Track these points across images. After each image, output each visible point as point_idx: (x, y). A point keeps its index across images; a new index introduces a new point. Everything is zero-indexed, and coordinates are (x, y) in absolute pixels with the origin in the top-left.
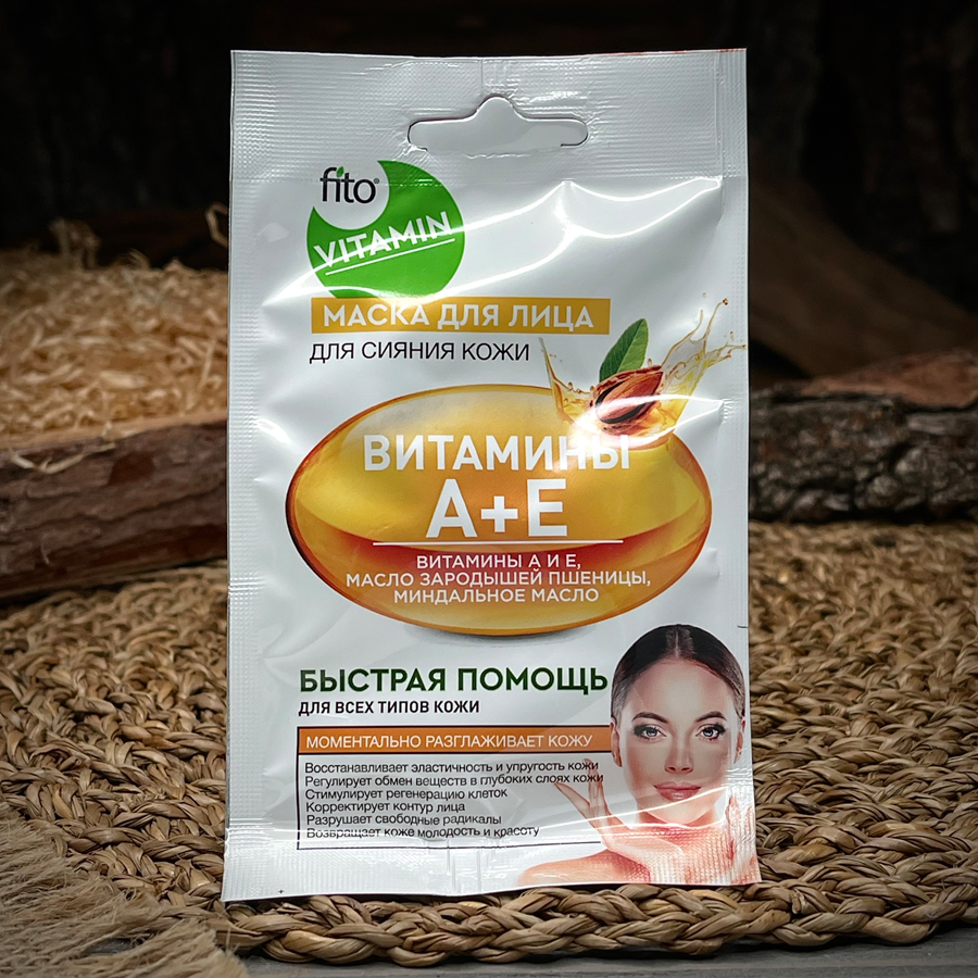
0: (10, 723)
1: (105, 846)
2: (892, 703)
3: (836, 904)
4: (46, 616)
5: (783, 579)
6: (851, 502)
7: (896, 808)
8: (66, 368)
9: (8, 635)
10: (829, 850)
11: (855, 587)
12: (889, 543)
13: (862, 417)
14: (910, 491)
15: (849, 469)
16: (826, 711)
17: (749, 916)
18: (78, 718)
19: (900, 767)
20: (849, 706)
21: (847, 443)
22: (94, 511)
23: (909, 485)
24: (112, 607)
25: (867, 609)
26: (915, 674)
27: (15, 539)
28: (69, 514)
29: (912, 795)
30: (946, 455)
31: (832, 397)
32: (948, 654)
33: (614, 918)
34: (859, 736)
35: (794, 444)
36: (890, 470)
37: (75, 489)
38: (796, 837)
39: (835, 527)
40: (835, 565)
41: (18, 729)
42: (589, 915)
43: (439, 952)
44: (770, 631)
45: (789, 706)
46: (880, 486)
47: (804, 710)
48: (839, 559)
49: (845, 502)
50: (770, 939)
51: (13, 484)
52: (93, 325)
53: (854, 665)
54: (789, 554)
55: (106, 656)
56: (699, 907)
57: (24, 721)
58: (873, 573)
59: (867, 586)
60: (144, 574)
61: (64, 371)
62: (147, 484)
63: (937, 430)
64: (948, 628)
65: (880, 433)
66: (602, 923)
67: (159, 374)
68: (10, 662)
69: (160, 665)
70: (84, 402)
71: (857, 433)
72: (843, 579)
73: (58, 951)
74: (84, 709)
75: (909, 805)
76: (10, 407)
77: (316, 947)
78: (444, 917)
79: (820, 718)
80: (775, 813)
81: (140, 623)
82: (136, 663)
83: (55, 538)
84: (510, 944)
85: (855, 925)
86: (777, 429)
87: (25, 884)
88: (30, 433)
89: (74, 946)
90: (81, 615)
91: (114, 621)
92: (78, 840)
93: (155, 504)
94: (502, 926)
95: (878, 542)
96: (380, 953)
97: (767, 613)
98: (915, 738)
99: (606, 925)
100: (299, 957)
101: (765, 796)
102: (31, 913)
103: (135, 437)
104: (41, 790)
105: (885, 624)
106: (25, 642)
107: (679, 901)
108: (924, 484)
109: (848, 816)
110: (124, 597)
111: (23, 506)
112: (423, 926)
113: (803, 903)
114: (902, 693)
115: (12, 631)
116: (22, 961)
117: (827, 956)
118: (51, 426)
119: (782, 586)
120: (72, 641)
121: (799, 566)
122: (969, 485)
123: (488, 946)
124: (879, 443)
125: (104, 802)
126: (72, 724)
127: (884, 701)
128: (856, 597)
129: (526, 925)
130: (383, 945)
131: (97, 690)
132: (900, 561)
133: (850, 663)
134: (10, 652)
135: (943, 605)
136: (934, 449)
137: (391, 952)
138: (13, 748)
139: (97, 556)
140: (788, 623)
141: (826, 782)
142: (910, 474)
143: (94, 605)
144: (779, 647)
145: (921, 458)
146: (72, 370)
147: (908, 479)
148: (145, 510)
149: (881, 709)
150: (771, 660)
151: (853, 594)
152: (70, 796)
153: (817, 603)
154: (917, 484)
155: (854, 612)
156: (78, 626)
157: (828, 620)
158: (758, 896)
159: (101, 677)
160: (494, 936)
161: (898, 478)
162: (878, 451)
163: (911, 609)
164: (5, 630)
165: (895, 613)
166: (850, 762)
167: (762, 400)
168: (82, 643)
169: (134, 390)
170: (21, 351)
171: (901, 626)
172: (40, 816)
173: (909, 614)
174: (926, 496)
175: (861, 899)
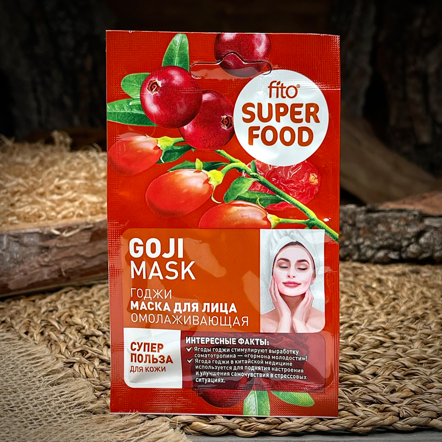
0: (60, 339)
1: (110, 389)
2: (429, 335)
3: (417, 414)
4: (62, 297)
5: (374, 285)
6: (400, 255)
7: (437, 379)
8: (70, 193)
9: (49, 305)
10: (412, 394)
11: (406, 289)
12: (418, 273)
13: (405, 219)
14: (426, 250)
15: (400, 241)
16: (403, 338)
17: (383, 418)
18: (87, 337)
19: (435, 361)
20: (411, 336)
21: (398, 230)
22: (83, 253)
23: (425, 248)
24: (89, 294)
25: (412, 298)
26: (438, 323)
27: (51, 264)
28: (73, 254)
31: (391, 210)
34: (417, 348)
35: (376, 230)
36: (417, 242)
37: (76, 243)
38: (397, 389)
39: (393, 265)
40: (395, 281)
41: (63, 342)
43: (256, 431)
44: (373, 305)
45: (386, 336)
46: (413, 248)
47: (392, 338)
48: (396, 279)
49: (397, 255)
50: (391, 427)
51: (51, 241)
52: (78, 175)
53: (411, 320)
54: (375, 277)
55: (93, 313)
56: (361, 414)
57: (66, 338)
58: (412, 284)
59: (411, 289)
62: (105, 242)
63: (437, 225)
65: (413, 226)
66: (322, 420)
68: (52, 315)
70: (78, 207)
71: (403, 226)
72: (400, 286)
74: (90, 334)
76: (47, 209)
77: (204, 428)
79: (400, 341)
80: (387, 380)
81: (104, 300)
82: (106, 315)
83: (67, 264)
84: (285, 428)
85: (426, 422)
86: (368, 223)
88: (56, 220)
90: (78, 296)
91: (92, 299)
92: (97, 386)
94: (281, 421)
95: (413, 272)
96: (231, 432)
97: (370, 297)
98: (440, 350)
100: (197, 433)
101: (382, 373)
103: (101, 222)
104: (79, 366)
105: (421, 304)
106: (57, 307)
107: (353, 411)
108: (432, 248)
109: (418, 381)
110: (94, 289)
111: (55, 251)
112: (249, 421)
113: (405, 413)
114: (433, 331)
115: (50, 303)
116: (88, 435)
117: (414, 435)
118: (64, 217)
119: (374, 289)
120: (77, 307)
121: (380, 281)
123: (275, 429)
124: (412, 230)
125: (107, 372)
126: (84, 341)
127: (426, 334)
128: (407, 294)
129: (290, 420)
130: (232, 428)
131: (94, 326)
132: (423, 280)
133: (409, 319)
134: (51, 311)
136: (435, 233)
137: (235, 431)
138: (63, 349)
139: (83, 272)
140: (380, 302)
141: (406, 367)
142: (426, 243)
143: (81, 293)
144: (378, 312)
145: (430, 237)
146: (72, 194)
147: (424, 246)
149: (425, 338)
150: (375, 316)
151: (405, 292)
152: (92, 369)
153: (390, 295)
154: (428, 248)
155: (407, 299)
156: (78, 301)
157: (396, 301)
158: (385, 410)
159: (94, 321)
160: (278, 425)
161: (421, 245)
162: (412, 234)
163: (431, 298)
164: (47, 303)
165: (424, 300)
166: (415, 359)
167: (361, 211)
168: (81, 308)
169: (99, 203)
170: (50, 185)
171: (428, 305)
172: (80, 376)
173: (430, 300)
174: (432, 253)
175: (427, 412)
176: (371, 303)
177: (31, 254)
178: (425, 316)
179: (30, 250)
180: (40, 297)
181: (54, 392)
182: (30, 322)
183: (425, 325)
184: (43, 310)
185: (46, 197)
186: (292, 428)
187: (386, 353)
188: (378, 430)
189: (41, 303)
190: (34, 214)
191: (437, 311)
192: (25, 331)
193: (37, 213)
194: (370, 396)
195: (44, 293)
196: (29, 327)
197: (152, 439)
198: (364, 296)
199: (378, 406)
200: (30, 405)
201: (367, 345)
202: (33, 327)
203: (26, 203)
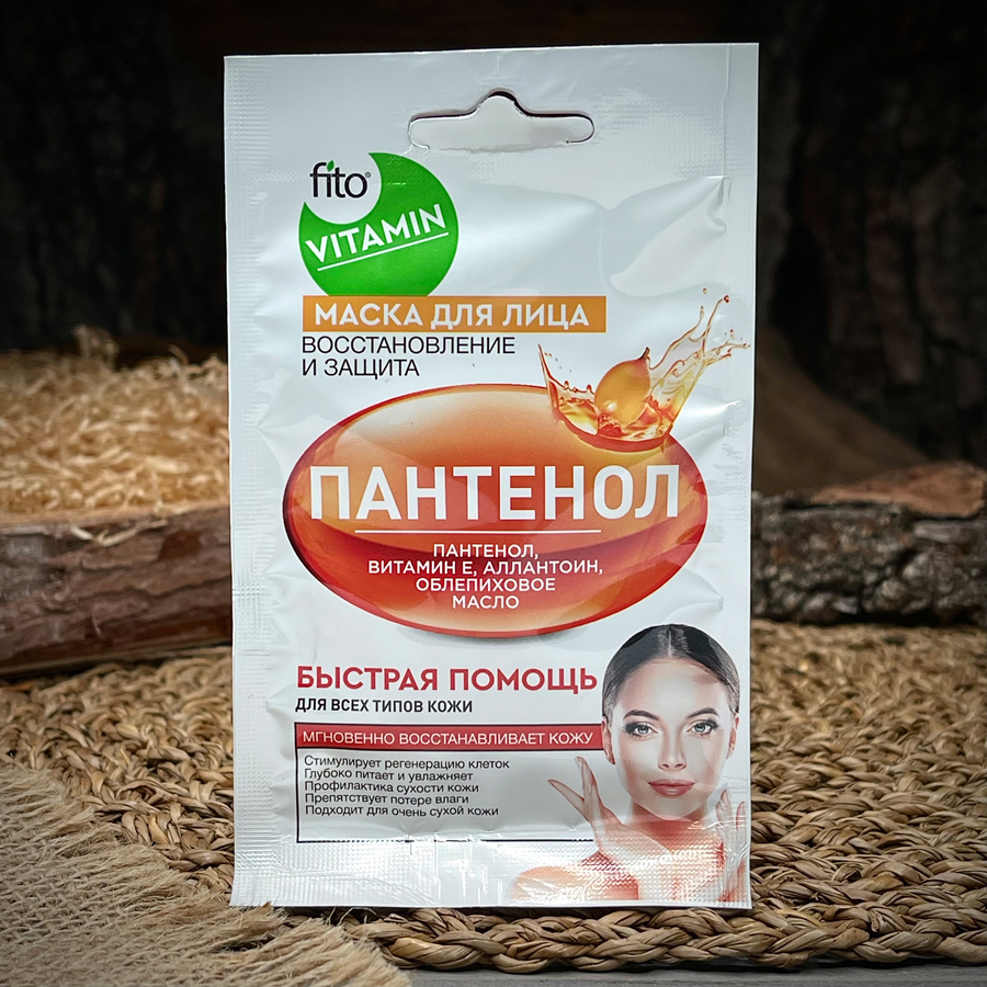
0: (90, 766)
1: (206, 867)
2: (931, 765)
3: (911, 926)
4: (94, 685)
5: (804, 667)
6: (859, 605)
7: (955, 853)
8: (115, 450)
9: (63, 699)
10: (897, 883)
12: (899, 643)
13: (871, 523)
14: (917, 594)
15: (858, 572)
16: (872, 769)
17: (833, 931)
18: (153, 764)
19: (950, 818)
20: (891, 766)
21: (856, 548)
22: (143, 585)
23: (916, 589)
24: (156, 679)
25: (889, 693)
26: (949, 740)
27: (68, 608)
28: (120, 587)
29: (966, 841)
30: (951, 561)
31: (841, 504)
32: (978, 725)
33: (706, 931)
34: (906, 791)
35: (805, 548)
36: (898, 574)
37: (127, 562)
38: (862, 873)
39: (843, 628)
40: (850, 659)
41: (98, 770)
42: (682, 928)
43: (542, 959)
44: (803, 708)
45: (835, 765)
46: (889, 589)
47: (846, 769)
48: (853, 654)
49: (853, 605)
50: (852, 955)
51: (69, 555)
52: (135, 414)
53: (889, 734)
54: (804, 650)
55: (165, 717)
56: (784, 924)
57: (104, 764)
58: (889, 665)
59: (887, 674)
60: (184, 650)
61: (112, 454)
62: (193, 562)
63: (943, 537)
64: (972, 707)
65: (888, 539)
66: (694, 935)
67: (200, 461)
68: (71, 719)
69: (218, 724)
70: (132, 483)
71: (866, 538)
72: (861, 668)
73: (186, 949)
74: (159, 757)
75: (964, 849)
76: (63, 485)
77: (425, 952)
78: (544, 928)
79: (866, 774)
80: (840, 853)
81: (188, 692)
82: (196, 722)
83: (105, 610)
84: (609, 952)
85: (931, 944)
86: (789, 533)
87: (140, 894)
88: (82, 509)
89: (200, 946)
90: (129, 683)
91: (163, 689)
92: (177, 862)
93: (199, 581)
94: (601, 937)
95: (889, 642)
96: (484, 962)
97: (795, 691)
98: (959, 795)
99: (698, 938)
100: (408, 963)
101: (827, 839)
102: (151, 919)
103: (185, 516)
104: (136, 819)
105: (910, 703)
106: (81, 704)
107: (764, 918)
109: (911, 855)
110: (168, 670)
111: (78, 577)
112: (525, 936)
113: (882, 922)
114: (940, 756)
115: (67, 695)
116: (154, 956)
117: (905, 972)
118: (102, 504)
119: (803, 675)
120: (126, 704)
121: (815, 658)
122: (972, 591)
123: (587, 955)
124: (887, 548)
126: (145, 771)
127: (924, 762)
128: (877, 685)
129: (621, 935)
130: (489, 951)
131: (169, 740)
132: (912, 657)
133: (886, 732)
134: (69, 712)
135: (962, 690)
136: (939, 557)
137: (495, 958)
138: (98, 786)
139: (142, 630)
140: (818, 702)
141: (881, 830)
142: (917, 578)
143: (137, 678)
144: (814, 720)
145: (927, 564)
146: (120, 453)
147: (915, 584)
148: (191, 587)
149: (922, 769)
150: (809, 728)
151: (873, 681)
152: (165, 824)
153: (839, 687)
154: (924, 588)
155: (878, 694)
156: (128, 693)
157: (854, 700)
158: (837, 917)
159: (167, 730)
160: (592, 946)
161: (905, 582)
162: (886, 557)
163: (931, 694)
164: (58, 695)
165: (916, 696)
166: (902, 813)
167: (773, 506)
168: (137, 706)
169: (179, 475)
170: (70, 434)
171: (927, 704)
172: (136, 841)
173: (929, 698)
174: (932, 600)
175: (934, 921)
176: (798, 704)
177: (23, 583)
178: (920, 727)
179: (21, 574)
180: (42, 684)
181: (74, 869)
182: (20, 732)
183: (921, 743)
184: (50, 709)
185: (59, 460)
186: (626, 953)
187: (835, 800)
188: (821, 961)
189: (46, 696)
190: (33, 496)
191: (947, 717)
192: (8, 749)
193: (39, 494)
194: (803, 885)
195: (51, 676)
196: (17, 741)
197: (303, 964)
198: (780, 689)
199: (822, 907)
200: (17, 894)
201: (792, 781)
202: (27, 741)
203: (14, 472)
